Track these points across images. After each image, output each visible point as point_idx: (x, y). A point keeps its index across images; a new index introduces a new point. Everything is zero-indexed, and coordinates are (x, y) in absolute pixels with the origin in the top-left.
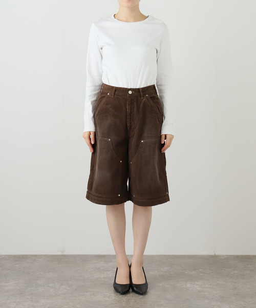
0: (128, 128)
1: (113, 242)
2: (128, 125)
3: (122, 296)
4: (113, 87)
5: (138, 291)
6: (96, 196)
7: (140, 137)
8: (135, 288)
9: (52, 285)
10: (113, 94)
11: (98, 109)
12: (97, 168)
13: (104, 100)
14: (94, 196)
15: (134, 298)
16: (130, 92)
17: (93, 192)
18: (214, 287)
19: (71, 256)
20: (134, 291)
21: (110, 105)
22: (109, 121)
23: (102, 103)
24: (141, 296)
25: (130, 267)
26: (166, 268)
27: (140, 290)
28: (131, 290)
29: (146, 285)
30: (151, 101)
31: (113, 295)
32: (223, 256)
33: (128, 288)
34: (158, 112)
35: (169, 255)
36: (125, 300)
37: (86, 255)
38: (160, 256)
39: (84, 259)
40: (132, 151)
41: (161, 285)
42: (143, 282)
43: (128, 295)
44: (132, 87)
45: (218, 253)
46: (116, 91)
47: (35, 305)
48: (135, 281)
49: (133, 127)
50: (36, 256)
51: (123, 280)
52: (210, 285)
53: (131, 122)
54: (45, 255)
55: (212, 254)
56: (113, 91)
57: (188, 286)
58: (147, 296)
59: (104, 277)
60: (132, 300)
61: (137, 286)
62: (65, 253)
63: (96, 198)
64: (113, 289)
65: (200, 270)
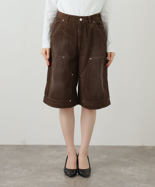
0: (79, 48)
1: (65, 137)
2: (79, 45)
3: (70, 178)
4: (67, 15)
5: (83, 174)
6: (52, 101)
7: (89, 55)
8: (80, 172)
9: (16, 169)
10: (67, 21)
11: (55, 32)
12: (52, 79)
13: (60, 25)
14: (50, 100)
15: (79, 180)
16: (81, 20)
17: (49, 97)
18: (142, 172)
19: (31, 146)
20: (80, 174)
21: (64, 30)
22: (64, 42)
23: (58, 27)
24: (85, 179)
25: (77, 156)
26: (105, 156)
27: (85, 174)
28: (77, 174)
29: (89, 170)
30: (97, 26)
31: (63, 177)
32: (149, 147)
33: (75, 173)
34: (103, 35)
35: (107, 146)
36: (73, 182)
37: (42, 145)
38: (101, 146)
39: (41, 148)
40: (81, 66)
41: (101, 169)
42: (87, 167)
43: (75, 178)
44: (82, 15)
45: (145, 144)
46: (69, 18)
47: (3, 185)
48: (81, 167)
49: (83, 47)
50: (3, 146)
51: (71, 166)
52: (139, 170)
53: (81, 44)
54: (10, 145)
55: (141, 145)
56: (67, 19)
57: (122, 170)
58: (90, 178)
59: (56, 164)
60: (78, 182)
61: (83, 170)
62: (26, 144)
63: (52, 102)
64: (64, 172)
65: (131, 158)
